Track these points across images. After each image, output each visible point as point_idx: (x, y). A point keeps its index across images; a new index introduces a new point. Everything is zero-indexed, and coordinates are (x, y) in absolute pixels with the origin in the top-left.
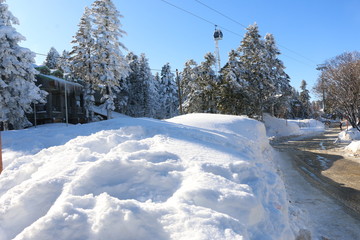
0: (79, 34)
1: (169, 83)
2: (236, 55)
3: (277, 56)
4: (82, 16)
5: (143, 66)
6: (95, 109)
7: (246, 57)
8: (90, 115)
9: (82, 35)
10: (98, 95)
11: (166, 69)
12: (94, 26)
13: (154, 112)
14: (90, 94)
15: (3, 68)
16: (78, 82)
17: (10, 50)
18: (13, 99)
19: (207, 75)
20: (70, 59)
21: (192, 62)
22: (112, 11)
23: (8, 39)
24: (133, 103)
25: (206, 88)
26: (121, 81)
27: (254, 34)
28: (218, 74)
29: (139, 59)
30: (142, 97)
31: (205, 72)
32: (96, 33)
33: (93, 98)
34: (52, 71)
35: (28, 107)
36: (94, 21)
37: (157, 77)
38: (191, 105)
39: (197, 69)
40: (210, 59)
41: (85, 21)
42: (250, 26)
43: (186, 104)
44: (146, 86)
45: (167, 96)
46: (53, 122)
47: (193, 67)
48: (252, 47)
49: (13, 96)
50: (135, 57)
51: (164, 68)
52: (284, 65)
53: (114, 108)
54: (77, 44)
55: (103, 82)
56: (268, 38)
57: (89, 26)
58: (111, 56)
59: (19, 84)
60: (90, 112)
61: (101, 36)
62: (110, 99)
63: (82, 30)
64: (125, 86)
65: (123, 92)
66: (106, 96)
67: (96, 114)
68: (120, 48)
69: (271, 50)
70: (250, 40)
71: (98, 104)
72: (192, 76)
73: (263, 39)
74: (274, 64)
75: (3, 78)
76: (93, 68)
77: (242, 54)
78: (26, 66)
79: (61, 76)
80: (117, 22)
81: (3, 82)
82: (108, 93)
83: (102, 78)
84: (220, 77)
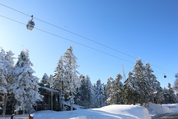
0: (58, 68)
1: (101, 89)
2: (132, 74)
3: (152, 73)
4: (59, 60)
5: (87, 81)
6: (65, 103)
7: (137, 75)
8: (62, 106)
9: (59, 68)
10: (66, 96)
11: (99, 82)
12: (65, 64)
13: (94, 104)
14: (62, 96)
15: (25, 85)
16: (57, 90)
17: (29, 77)
18: (28, 99)
19: (119, 85)
20: (54, 79)
21: (111, 79)
22: (73, 57)
23: (29, 73)
24: (83, 100)
25: (118, 91)
26: (78, 89)
27: (140, 63)
28: (124, 84)
29: (86, 78)
30: (87, 96)
31: (117, 83)
32: (65, 67)
33: (64, 98)
34: (45, 85)
35: (34, 103)
36: (65, 61)
37: (95, 86)
38: (111, 100)
39: (113, 82)
40: (119, 77)
41: (60, 62)
42: (137, 60)
43: (109, 99)
44: (89, 91)
45: (99, 95)
46: (45, 110)
47: (111, 81)
48: (139, 69)
49: (28, 98)
50: (84, 77)
51: (98, 82)
52: (156, 77)
53: (74, 102)
54: (57, 72)
55: (68, 90)
56: (147, 65)
57: (62, 64)
58: (72, 77)
59: (32, 92)
60: (62, 104)
61: (68, 68)
62: (72, 98)
63: (59, 66)
64: (80, 91)
65: (78, 94)
66: (70, 97)
67: (65, 105)
68: (77, 73)
69: (149, 70)
70: (138, 66)
71: (66, 100)
72: (112, 85)
73: (144, 65)
74: (151, 77)
75: (25, 89)
76: (64, 83)
77: (134, 73)
78: (35, 84)
79: (49, 87)
80: (75, 62)
81: (25, 92)
82: (71, 95)
83: (68, 88)
84: (125, 85)
